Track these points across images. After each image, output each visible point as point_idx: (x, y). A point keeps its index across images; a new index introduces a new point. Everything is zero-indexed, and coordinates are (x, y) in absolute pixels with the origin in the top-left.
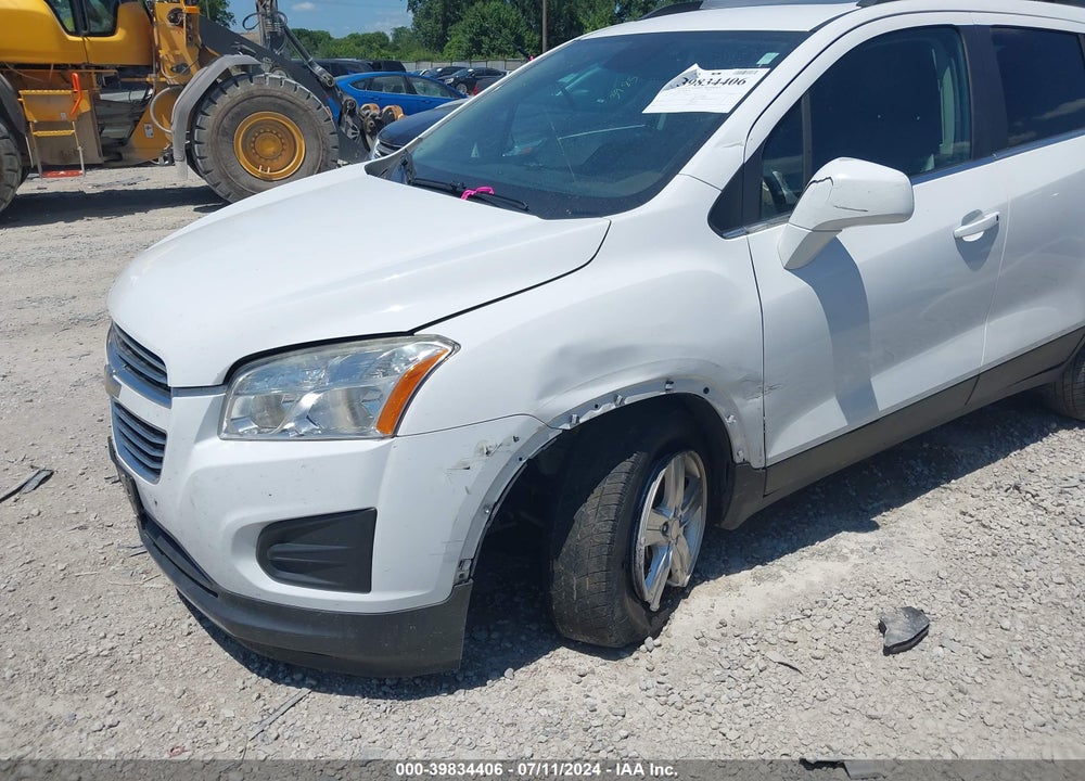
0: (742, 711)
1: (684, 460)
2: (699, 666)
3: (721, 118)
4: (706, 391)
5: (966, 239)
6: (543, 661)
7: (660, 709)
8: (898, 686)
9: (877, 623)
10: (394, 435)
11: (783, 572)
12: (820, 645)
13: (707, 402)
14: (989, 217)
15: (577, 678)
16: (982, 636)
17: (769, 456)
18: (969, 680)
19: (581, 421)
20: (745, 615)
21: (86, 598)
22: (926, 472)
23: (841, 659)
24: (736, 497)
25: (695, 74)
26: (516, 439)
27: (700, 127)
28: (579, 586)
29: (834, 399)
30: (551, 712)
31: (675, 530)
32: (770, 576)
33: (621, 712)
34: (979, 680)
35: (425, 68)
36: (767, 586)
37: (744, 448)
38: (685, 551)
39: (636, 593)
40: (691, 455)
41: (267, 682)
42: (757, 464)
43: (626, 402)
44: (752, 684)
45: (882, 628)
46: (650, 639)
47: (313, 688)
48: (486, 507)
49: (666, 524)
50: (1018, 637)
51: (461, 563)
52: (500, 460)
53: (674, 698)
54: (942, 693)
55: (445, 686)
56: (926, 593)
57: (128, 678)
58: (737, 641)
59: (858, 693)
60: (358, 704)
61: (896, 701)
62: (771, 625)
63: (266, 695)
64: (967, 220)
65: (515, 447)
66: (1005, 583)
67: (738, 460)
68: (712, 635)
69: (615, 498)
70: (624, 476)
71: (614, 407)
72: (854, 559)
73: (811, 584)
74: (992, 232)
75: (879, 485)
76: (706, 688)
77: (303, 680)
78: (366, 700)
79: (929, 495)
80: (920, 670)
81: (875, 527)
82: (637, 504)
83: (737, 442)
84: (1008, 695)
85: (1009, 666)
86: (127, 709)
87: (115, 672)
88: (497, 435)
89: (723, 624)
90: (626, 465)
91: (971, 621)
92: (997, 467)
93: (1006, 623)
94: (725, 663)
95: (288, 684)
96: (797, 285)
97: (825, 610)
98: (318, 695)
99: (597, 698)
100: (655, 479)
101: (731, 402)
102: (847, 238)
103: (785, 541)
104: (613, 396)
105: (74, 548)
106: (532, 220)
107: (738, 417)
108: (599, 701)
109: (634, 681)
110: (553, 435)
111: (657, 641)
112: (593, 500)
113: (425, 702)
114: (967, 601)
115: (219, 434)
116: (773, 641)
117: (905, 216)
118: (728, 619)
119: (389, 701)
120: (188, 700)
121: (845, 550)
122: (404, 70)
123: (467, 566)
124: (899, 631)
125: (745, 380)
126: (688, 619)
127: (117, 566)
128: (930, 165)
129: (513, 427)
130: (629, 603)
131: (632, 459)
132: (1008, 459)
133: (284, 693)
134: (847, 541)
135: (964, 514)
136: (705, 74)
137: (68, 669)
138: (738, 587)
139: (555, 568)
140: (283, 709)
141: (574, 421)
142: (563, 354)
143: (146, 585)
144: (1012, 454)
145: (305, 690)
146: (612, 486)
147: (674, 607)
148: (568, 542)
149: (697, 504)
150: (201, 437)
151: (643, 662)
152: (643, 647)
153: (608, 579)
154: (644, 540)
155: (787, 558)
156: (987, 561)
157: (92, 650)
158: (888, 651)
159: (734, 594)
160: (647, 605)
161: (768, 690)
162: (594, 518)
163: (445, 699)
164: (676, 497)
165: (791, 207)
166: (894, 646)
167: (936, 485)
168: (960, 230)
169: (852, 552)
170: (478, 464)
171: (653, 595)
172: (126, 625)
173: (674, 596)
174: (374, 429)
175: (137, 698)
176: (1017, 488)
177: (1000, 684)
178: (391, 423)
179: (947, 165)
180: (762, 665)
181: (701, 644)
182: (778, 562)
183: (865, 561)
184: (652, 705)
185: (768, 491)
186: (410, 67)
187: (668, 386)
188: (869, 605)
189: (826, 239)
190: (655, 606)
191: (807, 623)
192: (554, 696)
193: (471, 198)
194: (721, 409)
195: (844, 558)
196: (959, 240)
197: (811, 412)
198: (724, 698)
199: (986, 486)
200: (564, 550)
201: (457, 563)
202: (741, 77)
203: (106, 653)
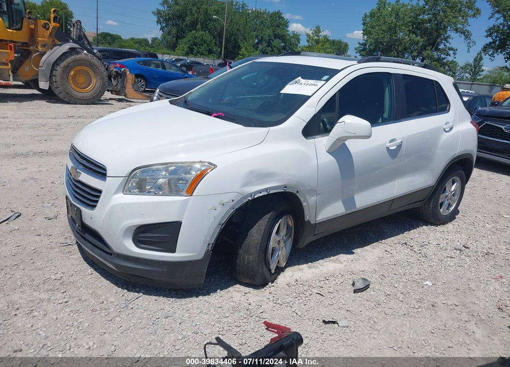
0: (303, 307)
1: (287, 218)
2: (288, 293)
3: (308, 98)
4: (297, 192)
5: (390, 148)
6: (231, 289)
7: (274, 305)
8: (357, 302)
9: (352, 283)
10: (191, 195)
11: (319, 266)
12: (332, 289)
13: (297, 196)
14: (399, 141)
15: (244, 294)
16: (387, 289)
17: (317, 219)
18: (382, 301)
19: (255, 197)
20: (305, 279)
21: (46, 260)
22: (374, 237)
23: (338, 294)
24: (304, 234)
25: (299, 80)
26: (233, 201)
27: (300, 100)
28: (248, 259)
29: (341, 201)
30: (235, 304)
31: (282, 244)
32: (314, 266)
33: (260, 305)
34: (385, 301)
35: (166, 57)
36: (313, 270)
37: (308, 216)
38: (284, 253)
39: (267, 264)
40: (289, 217)
41: (125, 291)
42: (312, 222)
43: (271, 193)
44: (307, 299)
45: (353, 285)
46: (270, 283)
47: (144, 294)
48: (220, 225)
49: (279, 241)
50: (400, 289)
51: (209, 245)
52: (227, 208)
53: (279, 301)
54: (372, 305)
55: (194, 295)
56: (370, 275)
57: (69, 287)
58: (302, 286)
59: (344, 303)
60: (162, 299)
61: (357, 306)
62: (314, 282)
63: (126, 295)
64: (391, 142)
65: (232, 203)
66: (397, 273)
67: (306, 220)
68: (293, 284)
69: (263, 228)
70: (267, 220)
71: (266, 194)
72: (345, 263)
73: (329, 270)
74: (399, 146)
75: (356, 240)
76: (290, 299)
77: (140, 290)
78: (165, 298)
79: (374, 244)
80: (365, 298)
81: (353, 253)
82: (270, 231)
83: (306, 213)
84: (394, 306)
85: (396, 298)
86: (71, 297)
87: (64, 285)
88: (227, 199)
89: (297, 280)
90: (268, 216)
91: (384, 284)
92: (400, 237)
93: (396, 285)
94: (298, 292)
95: (134, 292)
96: (330, 158)
97: (334, 278)
98: (146, 296)
99: (251, 300)
100: (277, 223)
101: (305, 197)
102: (348, 143)
103: (320, 256)
104: (266, 190)
105: (36, 242)
106: (240, 127)
107: (307, 203)
108: (252, 302)
109: (264, 296)
110: (245, 201)
111: (273, 284)
112: (255, 228)
113: (187, 299)
114: (384, 278)
115: (123, 192)
116: (315, 286)
117: (368, 137)
118: (299, 280)
119: (174, 299)
120: (95, 295)
121: (342, 260)
122: (157, 57)
123: (210, 246)
124: (359, 285)
125: (310, 190)
126: (283, 278)
127: (57, 250)
128: (380, 121)
129: (232, 196)
130: (264, 267)
131: (270, 214)
132: (404, 234)
133: (132, 295)
134: (343, 257)
135: (386, 251)
136: (303, 81)
137: (44, 283)
138: (302, 269)
139: (240, 252)
140: (133, 300)
141: (253, 197)
142: (251, 172)
143: (70, 257)
144: (405, 233)
145: (141, 294)
146: (263, 223)
147: (279, 274)
148: (245, 242)
149: (290, 237)
150: (116, 193)
151: (268, 291)
152: (267, 286)
153: (259, 256)
154: (272, 244)
155: (320, 261)
156: (392, 266)
157: (53, 277)
158: (355, 291)
159: (301, 272)
160: (270, 270)
161: (312, 300)
162: (255, 233)
163: (194, 299)
164: (283, 232)
165: (330, 131)
166: (357, 290)
167: (377, 241)
168: (388, 145)
169: (344, 261)
170: (219, 208)
171: (273, 267)
172: (65, 270)
173: (279, 270)
174: (184, 193)
175: (74, 294)
176: (406, 244)
177: (392, 303)
178: (191, 191)
179: (386, 121)
180: (311, 293)
181: (289, 286)
182: (317, 262)
183: (349, 264)
184: (271, 303)
185: (316, 233)
186: (160, 56)
187: (285, 189)
188: (350, 277)
189: (341, 143)
190: (273, 271)
191: (327, 282)
192: (235, 299)
193: (215, 116)
194: (302, 200)
195: (342, 263)
196: (388, 148)
197: (332, 206)
198: (297, 302)
199: (395, 242)
200: (244, 245)
201: (207, 244)
202: (316, 83)
203: (59, 278)
